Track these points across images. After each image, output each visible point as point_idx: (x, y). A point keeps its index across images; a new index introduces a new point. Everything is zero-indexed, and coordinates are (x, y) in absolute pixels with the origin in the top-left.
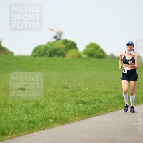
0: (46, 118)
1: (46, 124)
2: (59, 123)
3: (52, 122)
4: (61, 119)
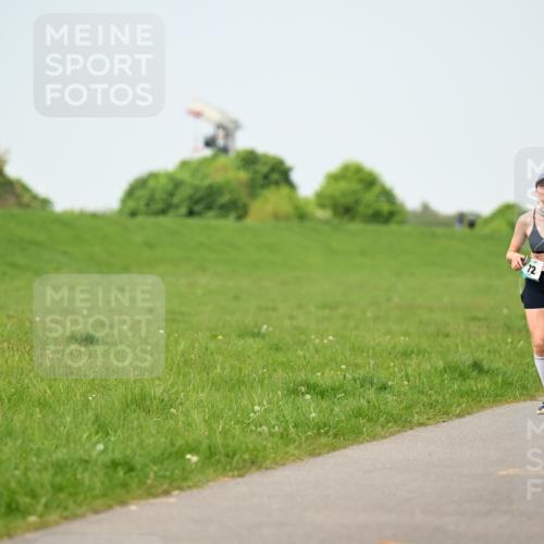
0: (176, 448)
2: (225, 469)
3: (196, 464)
4: (231, 454)
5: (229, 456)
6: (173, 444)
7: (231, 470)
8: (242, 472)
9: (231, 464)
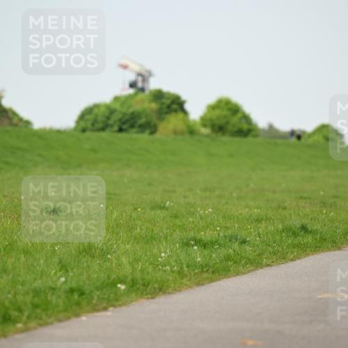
0: (111, 280)
1: (109, 296)
2: (142, 294)
3: (124, 290)
4: (146, 284)
5: (145, 285)
6: (109, 278)
7: (147, 294)
8: (153, 296)
9: (146, 290)
